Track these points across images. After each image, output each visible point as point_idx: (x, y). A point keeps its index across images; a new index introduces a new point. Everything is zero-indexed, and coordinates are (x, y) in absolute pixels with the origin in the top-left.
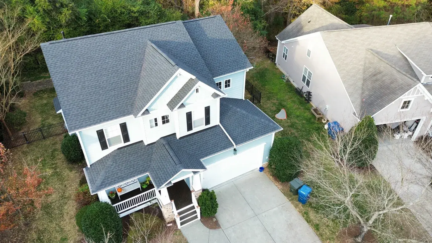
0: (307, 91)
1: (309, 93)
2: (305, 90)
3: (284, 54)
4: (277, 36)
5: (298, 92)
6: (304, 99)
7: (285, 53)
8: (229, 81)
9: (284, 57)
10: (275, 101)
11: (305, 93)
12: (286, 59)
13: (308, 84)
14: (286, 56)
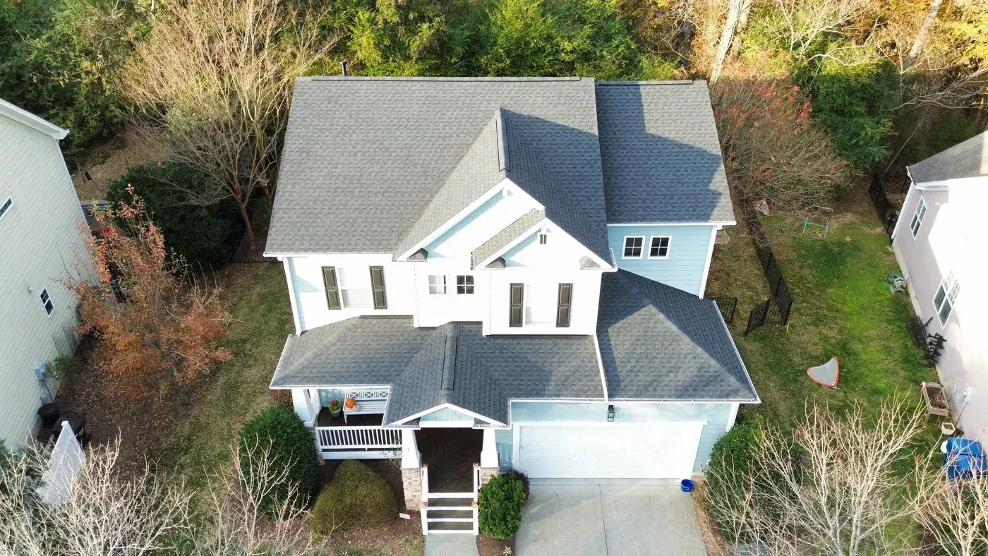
0: (937, 334)
1: (940, 340)
2: (932, 330)
3: (916, 218)
4: (912, 167)
5: (916, 329)
6: (922, 353)
7: (918, 216)
8: (665, 241)
9: (913, 226)
10: (831, 334)
11: (930, 336)
12: (915, 232)
13: (945, 314)
14: (919, 224)
